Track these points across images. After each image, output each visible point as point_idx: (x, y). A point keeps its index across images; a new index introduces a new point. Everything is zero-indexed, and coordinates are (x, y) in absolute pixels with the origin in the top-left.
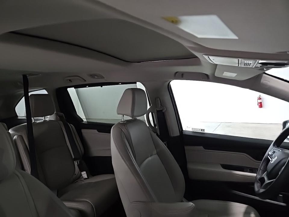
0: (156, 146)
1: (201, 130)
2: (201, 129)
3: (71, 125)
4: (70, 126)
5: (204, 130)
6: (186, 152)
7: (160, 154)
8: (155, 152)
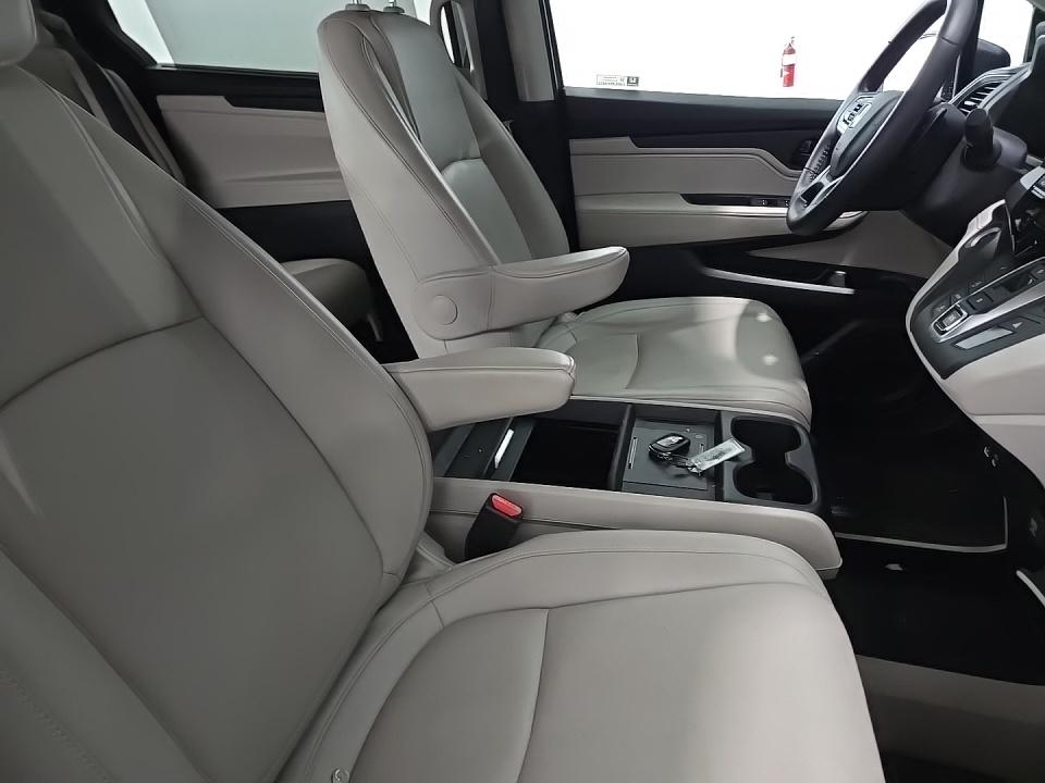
0: (480, 128)
1: (628, 82)
2: (629, 78)
3: (110, 71)
4: (107, 76)
5: (637, 79)
6: (573, 159)
7: (492, 156)
8: (475, 149)
